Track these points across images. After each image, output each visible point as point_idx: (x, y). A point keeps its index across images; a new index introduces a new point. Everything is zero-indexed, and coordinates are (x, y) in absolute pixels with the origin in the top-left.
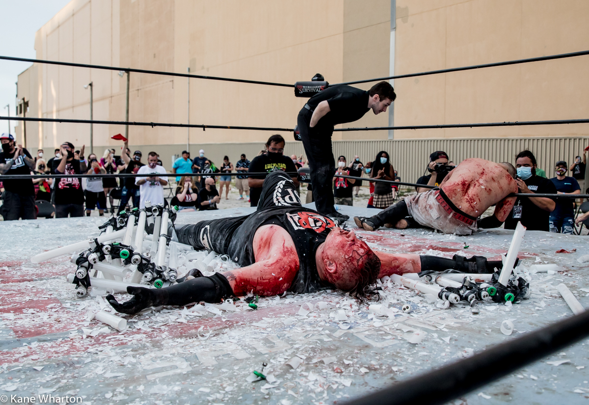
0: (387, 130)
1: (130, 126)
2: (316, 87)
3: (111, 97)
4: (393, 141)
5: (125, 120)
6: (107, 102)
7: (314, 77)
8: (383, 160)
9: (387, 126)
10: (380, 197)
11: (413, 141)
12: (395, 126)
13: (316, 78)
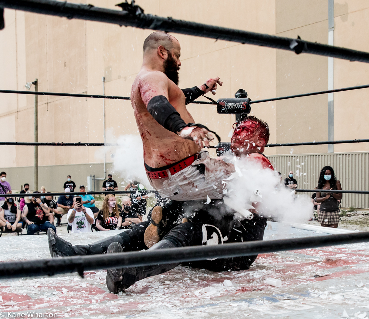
0: (327, 145)
1: (39, 147)
2: (238, 103)
3: (18, 112)
4: (334, 155)
5: (33, 141)
6: (13, 118)
7: (238, 92)
8: (327, 177)
9: (326, 140)
10: (328, 214)
11: (356, 154)
12: (336, 140)
13: (239, 93)
